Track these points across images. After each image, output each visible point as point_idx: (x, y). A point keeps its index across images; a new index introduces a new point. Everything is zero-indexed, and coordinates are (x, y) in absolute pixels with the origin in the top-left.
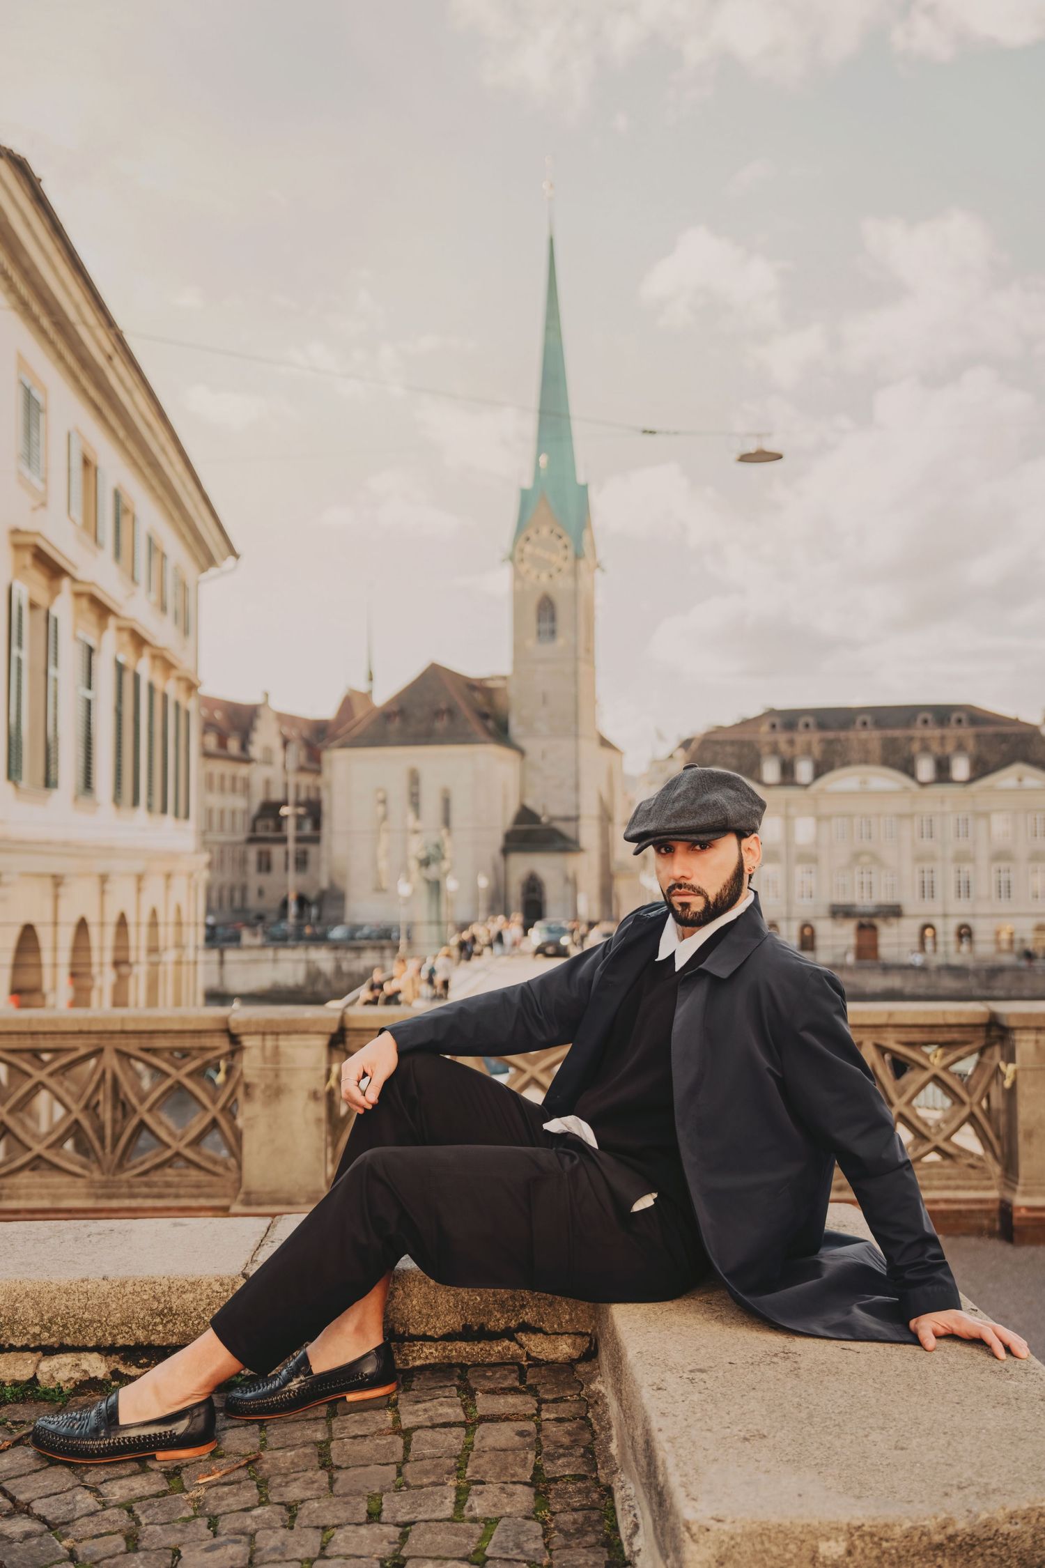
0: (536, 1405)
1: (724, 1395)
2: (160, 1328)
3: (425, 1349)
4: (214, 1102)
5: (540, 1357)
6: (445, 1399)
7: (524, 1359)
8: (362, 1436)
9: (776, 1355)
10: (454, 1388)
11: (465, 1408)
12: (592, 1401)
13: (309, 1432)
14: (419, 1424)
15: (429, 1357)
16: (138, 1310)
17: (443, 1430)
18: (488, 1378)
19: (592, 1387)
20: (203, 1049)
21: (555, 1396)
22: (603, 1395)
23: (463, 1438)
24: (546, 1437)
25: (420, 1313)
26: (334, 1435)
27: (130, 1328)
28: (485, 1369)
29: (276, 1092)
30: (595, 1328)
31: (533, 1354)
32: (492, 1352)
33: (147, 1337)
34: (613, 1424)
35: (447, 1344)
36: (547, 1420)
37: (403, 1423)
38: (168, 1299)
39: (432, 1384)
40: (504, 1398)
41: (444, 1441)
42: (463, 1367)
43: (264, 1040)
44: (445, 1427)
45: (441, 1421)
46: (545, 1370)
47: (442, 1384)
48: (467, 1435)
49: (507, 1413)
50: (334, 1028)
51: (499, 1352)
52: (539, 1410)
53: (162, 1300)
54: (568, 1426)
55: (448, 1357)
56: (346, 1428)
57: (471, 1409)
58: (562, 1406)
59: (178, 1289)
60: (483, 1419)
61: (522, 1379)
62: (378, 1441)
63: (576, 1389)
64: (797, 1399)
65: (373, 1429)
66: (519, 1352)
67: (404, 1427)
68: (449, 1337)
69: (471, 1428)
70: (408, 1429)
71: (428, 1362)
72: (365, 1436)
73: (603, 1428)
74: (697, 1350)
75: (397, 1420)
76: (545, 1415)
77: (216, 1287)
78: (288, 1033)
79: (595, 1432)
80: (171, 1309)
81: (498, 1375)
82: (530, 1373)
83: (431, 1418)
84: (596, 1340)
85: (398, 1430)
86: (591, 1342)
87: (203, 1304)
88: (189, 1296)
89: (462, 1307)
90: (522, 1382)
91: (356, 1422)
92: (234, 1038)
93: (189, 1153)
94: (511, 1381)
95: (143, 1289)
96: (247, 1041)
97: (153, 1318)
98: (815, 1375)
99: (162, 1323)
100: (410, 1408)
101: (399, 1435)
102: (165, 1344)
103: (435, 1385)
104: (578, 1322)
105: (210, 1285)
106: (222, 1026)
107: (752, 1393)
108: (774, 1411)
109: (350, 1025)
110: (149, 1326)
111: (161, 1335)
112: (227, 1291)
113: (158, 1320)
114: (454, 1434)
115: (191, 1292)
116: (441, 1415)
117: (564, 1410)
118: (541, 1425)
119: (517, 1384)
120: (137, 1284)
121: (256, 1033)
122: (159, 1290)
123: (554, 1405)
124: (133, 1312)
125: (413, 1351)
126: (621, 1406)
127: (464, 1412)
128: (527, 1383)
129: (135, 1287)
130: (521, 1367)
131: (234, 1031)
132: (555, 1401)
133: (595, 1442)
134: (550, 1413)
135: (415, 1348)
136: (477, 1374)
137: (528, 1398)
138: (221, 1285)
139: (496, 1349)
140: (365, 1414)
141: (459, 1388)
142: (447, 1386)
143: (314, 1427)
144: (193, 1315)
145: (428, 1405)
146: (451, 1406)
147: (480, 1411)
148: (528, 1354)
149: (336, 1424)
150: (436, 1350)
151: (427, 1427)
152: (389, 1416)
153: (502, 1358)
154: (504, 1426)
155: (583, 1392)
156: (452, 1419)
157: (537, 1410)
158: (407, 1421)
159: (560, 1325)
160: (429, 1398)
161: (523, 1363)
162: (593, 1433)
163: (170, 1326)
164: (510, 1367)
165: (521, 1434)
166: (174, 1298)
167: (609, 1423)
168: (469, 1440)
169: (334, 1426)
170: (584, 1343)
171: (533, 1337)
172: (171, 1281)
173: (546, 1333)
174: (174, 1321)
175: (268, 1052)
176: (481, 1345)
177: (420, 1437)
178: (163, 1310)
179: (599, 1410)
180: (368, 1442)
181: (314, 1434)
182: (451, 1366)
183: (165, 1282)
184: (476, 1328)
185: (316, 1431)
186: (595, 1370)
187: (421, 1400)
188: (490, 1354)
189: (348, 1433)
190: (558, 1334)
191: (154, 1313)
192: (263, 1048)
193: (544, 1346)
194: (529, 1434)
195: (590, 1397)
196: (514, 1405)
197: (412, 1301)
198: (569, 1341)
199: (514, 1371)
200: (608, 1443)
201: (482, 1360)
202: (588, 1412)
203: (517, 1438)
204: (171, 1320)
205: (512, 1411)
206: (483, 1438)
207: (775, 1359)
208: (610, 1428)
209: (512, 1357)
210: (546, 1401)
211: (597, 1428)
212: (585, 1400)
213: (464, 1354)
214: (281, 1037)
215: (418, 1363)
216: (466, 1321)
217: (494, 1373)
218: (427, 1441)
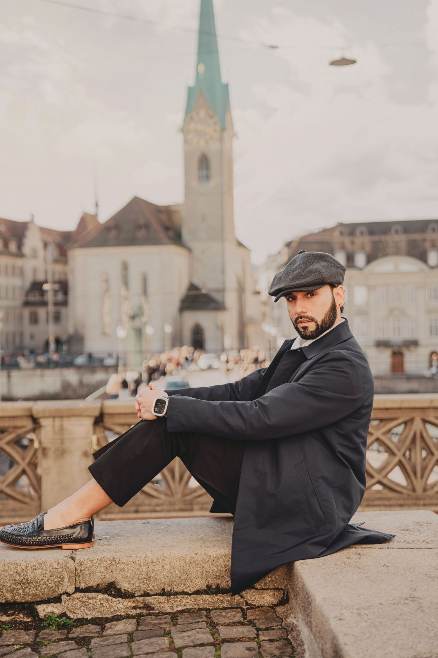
0: (256, 632)
1: (380, 623)
2: (21, 591)
3: (184, 600)
4: (23, 459)
5: (254, 604)
6: (200, 630)
7: (244, 605)
8: (151, 653)
9: (407, 599)
10: (204, 623)
11: (213, 635)
12: (289, 629)
13: (118, 651)
14: (186, 645)
15: (187, 605)
16: (7, 581)
17: (201, 648)
18: (224, 616)
19: (288, 620)
20: (16, 428)
21: (267, 626)
22: (296, 625)
23: (213, 653)
24: (265, 650)
25: (180, 578)
26: (134, 653)
27: (2, 592)
28: (221, 611)
29: (62, 453)
30: (286, 585)
31: (249, 602)
32: (224, 601)
33: (12, 597)
34: (305, 642)
35: (197, 596)
36: (264, 640)
37: (176, 645)
38: (25, 574)
39: (190, 621)
40: (235, 628)
41: (202, 654)
42: (208, 610)
43: (54, 421)
44: (202, 646)
45: (199, 643)
46: (258, 611)
47: (196, 621)
48: (216, 650)
49: (239, 637)
50: (97, 413)
51: (229, 601)
52: (258, 635)
53: (22, 574)
54: (277, 644)
55: (198, 605)
56: (140, 648)
57: (216, 635)
58: (272, 632)
59: (31, 568)
60: (224, 641)
61: (244, 616)
62: (161, 656)
63: (279, 622)
64: (426, 625)
65: (158, 648)
66: (241, 600)
67: (177, 647)
68: (198, 592)
69: (218, 647)
70: (179, 648)
71: (186, 608)
72: (153, 653)
73: (298, 645)
74: (359, 596)
75: (172, 643)
76: (262, 638)
77: (55, 565)
78: (69, 416)
79: (294, 647)
80: (27, 580)
81: (229, 615)
82: (249, 613)
83: (193, 641)
84: (287, 593)
85: (173, 648)
86: (284, 594)
87: (47, 576)
88: (39, 572)
89: (206, 575)
90: (245, 618)
91: (146, 644)
92: (35, 421)
93: (8, 491)
94: (238, 617)
95: (10, 568)
96: (43, 422)
97: (16, 586)
98: (433, 611)
99: (22, 589)
100: (179, 635)
101: (174, 651)
102: (24, 601)
103: (192, 621)
104: (276, 582)
105: (51, 564)
106: (28, 413)
107: (398, 622)
108: (412, 632)
109: (107, 411)
110: (14, 590)
111: (22, 596)
112: (62, 568)
113: (19, 587)
114: (208, 650)
115: (39, 569)
116: (198, 639)
117: (273, 634)
118: (260, 644)
119: (242, 619)
120: (6, 565)
121: (49, 417)
122: (20, 568)
123: (267, 632)
124: (4, 582)
125: (176, 601)
126: (311, 631)
127: (213, 638)
128: (248, 619)
129: (5, 567)
130: (242, 610)
131: (36, 416)
132: (267, 629)
133: (295, 653)
134: (265, 636)
135: (178, 600)
136: (216, 614)
137: (250, 628)
138: (58, 564)
139: (226, 599)
140: (151, 640)
141: (207, 623)
142: (199, 622)
143: (121, 648)
144: (41, 583)
145: (190, 633)
146: (204, 633)
147: (222, 636)
148: (246, 602)
149: (134, 645)
150: (191, 600)
151: (191, 646)
152: (166, 640)
153: (231, 604)
154: (238, 644)
155: (283, 624)
156: (206, 641)
157: (256, 634)
158: (178, 643)
159: (265, 584)
160: (190, 629)
161: (244, 607)
162: (293, 648)
163: (27, 590)
164: (236, 610)
165: (249, 649)
166: (29, 573)
167: (302, 642)
168: (218, 653)
169: (133, 647)
170: (279, 595)
171: (249, 591)
172: (27, 563)
173: (257, 589)
174: (29, 587)
175: (57, 428)
176: (218, 597)
177: (187, 652)
178: (22, 581)
179: (295, 634)
180: (155, 656)
181: (121, 653)
182: (200, 609)
183: (23, 563)
184: (214, 587)
185: (122, 650)
186: (288, 610)
187: (184, 630)
188: (223, 602)
189: (143, 651)
190: (264, 589)
191: (16, 583)
192: (54, 426)
193: (256, 596)
194: (254, 649)
195: (288, 626)
196: (242, 632)
197: (175, 571)
198: (271, 593)
199: (239, 612)
200: (303, 654)
201: (219, 606)
202: (288, 635)
203: (247, 652)
204: (28, 587)
205: (241, 636)
206: (226, 652)
207: (407, 601)
208: (303, 645)
209: (237, 604)
210: (261, 630)
211: (294, 644)
212: (285, 629)
213: (208, 603)
214: (65, 419)
215: (180, 608)
216: (208, 582)
217: (227, 613)
218: (192, 655)
